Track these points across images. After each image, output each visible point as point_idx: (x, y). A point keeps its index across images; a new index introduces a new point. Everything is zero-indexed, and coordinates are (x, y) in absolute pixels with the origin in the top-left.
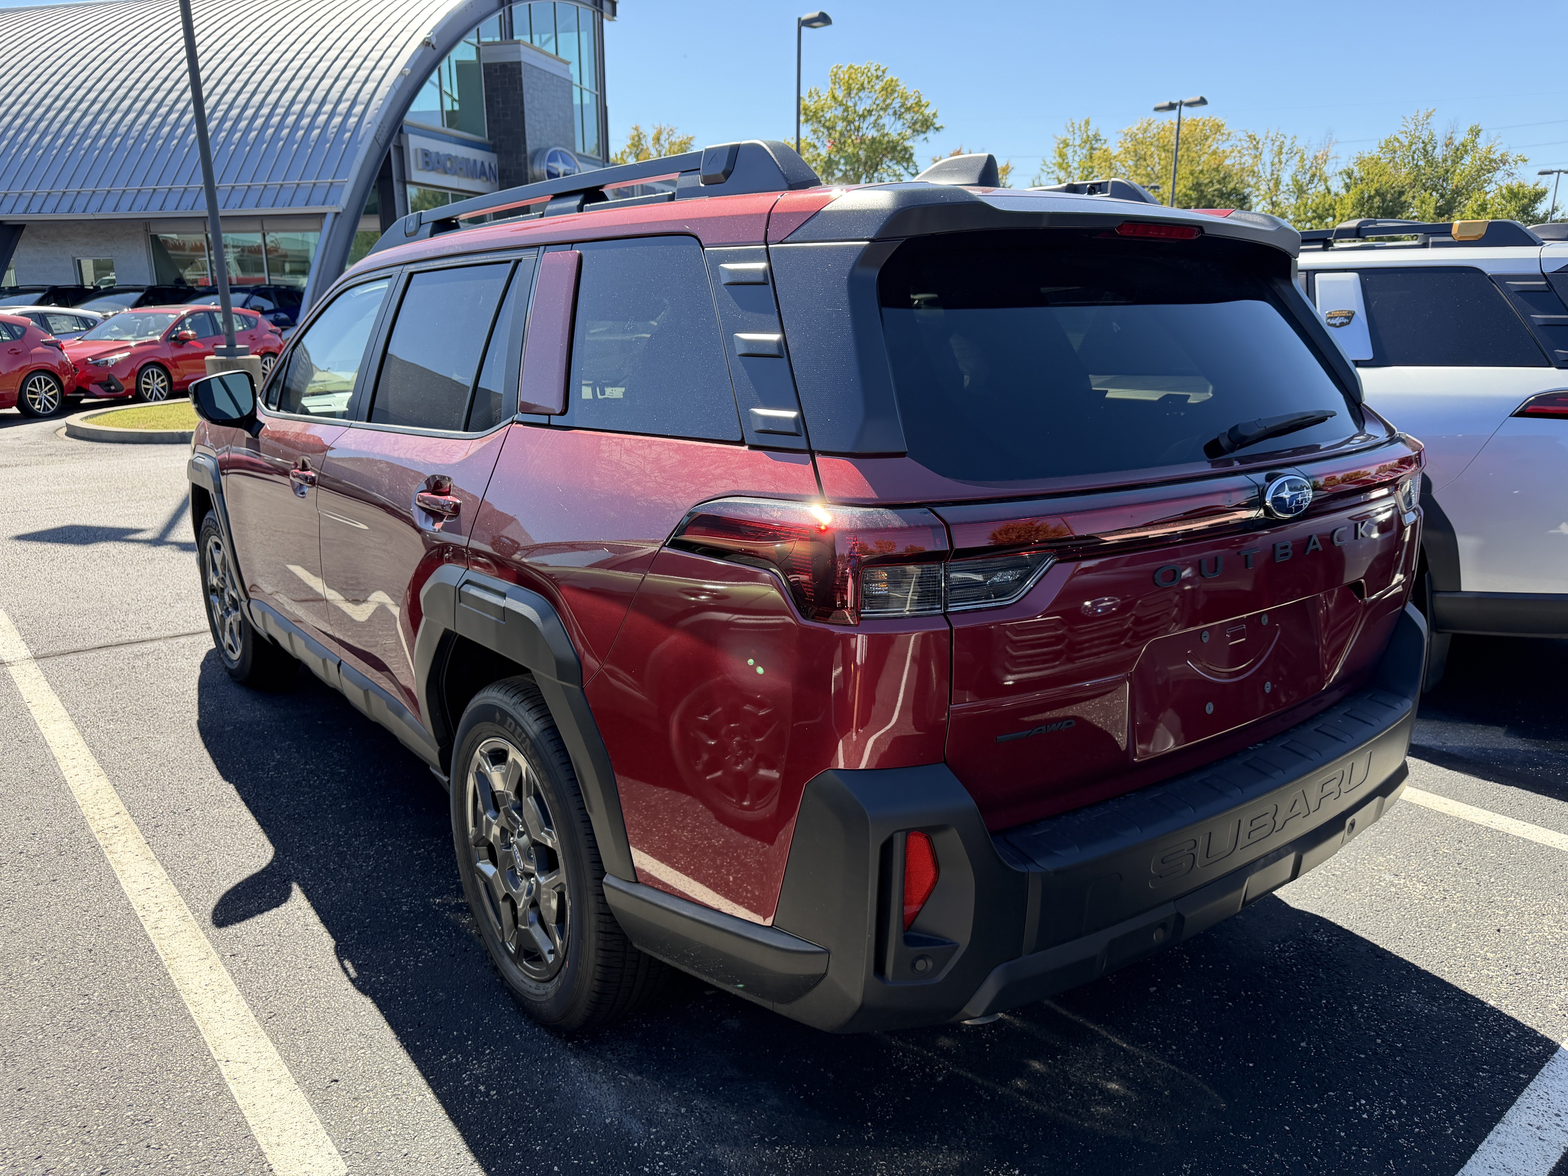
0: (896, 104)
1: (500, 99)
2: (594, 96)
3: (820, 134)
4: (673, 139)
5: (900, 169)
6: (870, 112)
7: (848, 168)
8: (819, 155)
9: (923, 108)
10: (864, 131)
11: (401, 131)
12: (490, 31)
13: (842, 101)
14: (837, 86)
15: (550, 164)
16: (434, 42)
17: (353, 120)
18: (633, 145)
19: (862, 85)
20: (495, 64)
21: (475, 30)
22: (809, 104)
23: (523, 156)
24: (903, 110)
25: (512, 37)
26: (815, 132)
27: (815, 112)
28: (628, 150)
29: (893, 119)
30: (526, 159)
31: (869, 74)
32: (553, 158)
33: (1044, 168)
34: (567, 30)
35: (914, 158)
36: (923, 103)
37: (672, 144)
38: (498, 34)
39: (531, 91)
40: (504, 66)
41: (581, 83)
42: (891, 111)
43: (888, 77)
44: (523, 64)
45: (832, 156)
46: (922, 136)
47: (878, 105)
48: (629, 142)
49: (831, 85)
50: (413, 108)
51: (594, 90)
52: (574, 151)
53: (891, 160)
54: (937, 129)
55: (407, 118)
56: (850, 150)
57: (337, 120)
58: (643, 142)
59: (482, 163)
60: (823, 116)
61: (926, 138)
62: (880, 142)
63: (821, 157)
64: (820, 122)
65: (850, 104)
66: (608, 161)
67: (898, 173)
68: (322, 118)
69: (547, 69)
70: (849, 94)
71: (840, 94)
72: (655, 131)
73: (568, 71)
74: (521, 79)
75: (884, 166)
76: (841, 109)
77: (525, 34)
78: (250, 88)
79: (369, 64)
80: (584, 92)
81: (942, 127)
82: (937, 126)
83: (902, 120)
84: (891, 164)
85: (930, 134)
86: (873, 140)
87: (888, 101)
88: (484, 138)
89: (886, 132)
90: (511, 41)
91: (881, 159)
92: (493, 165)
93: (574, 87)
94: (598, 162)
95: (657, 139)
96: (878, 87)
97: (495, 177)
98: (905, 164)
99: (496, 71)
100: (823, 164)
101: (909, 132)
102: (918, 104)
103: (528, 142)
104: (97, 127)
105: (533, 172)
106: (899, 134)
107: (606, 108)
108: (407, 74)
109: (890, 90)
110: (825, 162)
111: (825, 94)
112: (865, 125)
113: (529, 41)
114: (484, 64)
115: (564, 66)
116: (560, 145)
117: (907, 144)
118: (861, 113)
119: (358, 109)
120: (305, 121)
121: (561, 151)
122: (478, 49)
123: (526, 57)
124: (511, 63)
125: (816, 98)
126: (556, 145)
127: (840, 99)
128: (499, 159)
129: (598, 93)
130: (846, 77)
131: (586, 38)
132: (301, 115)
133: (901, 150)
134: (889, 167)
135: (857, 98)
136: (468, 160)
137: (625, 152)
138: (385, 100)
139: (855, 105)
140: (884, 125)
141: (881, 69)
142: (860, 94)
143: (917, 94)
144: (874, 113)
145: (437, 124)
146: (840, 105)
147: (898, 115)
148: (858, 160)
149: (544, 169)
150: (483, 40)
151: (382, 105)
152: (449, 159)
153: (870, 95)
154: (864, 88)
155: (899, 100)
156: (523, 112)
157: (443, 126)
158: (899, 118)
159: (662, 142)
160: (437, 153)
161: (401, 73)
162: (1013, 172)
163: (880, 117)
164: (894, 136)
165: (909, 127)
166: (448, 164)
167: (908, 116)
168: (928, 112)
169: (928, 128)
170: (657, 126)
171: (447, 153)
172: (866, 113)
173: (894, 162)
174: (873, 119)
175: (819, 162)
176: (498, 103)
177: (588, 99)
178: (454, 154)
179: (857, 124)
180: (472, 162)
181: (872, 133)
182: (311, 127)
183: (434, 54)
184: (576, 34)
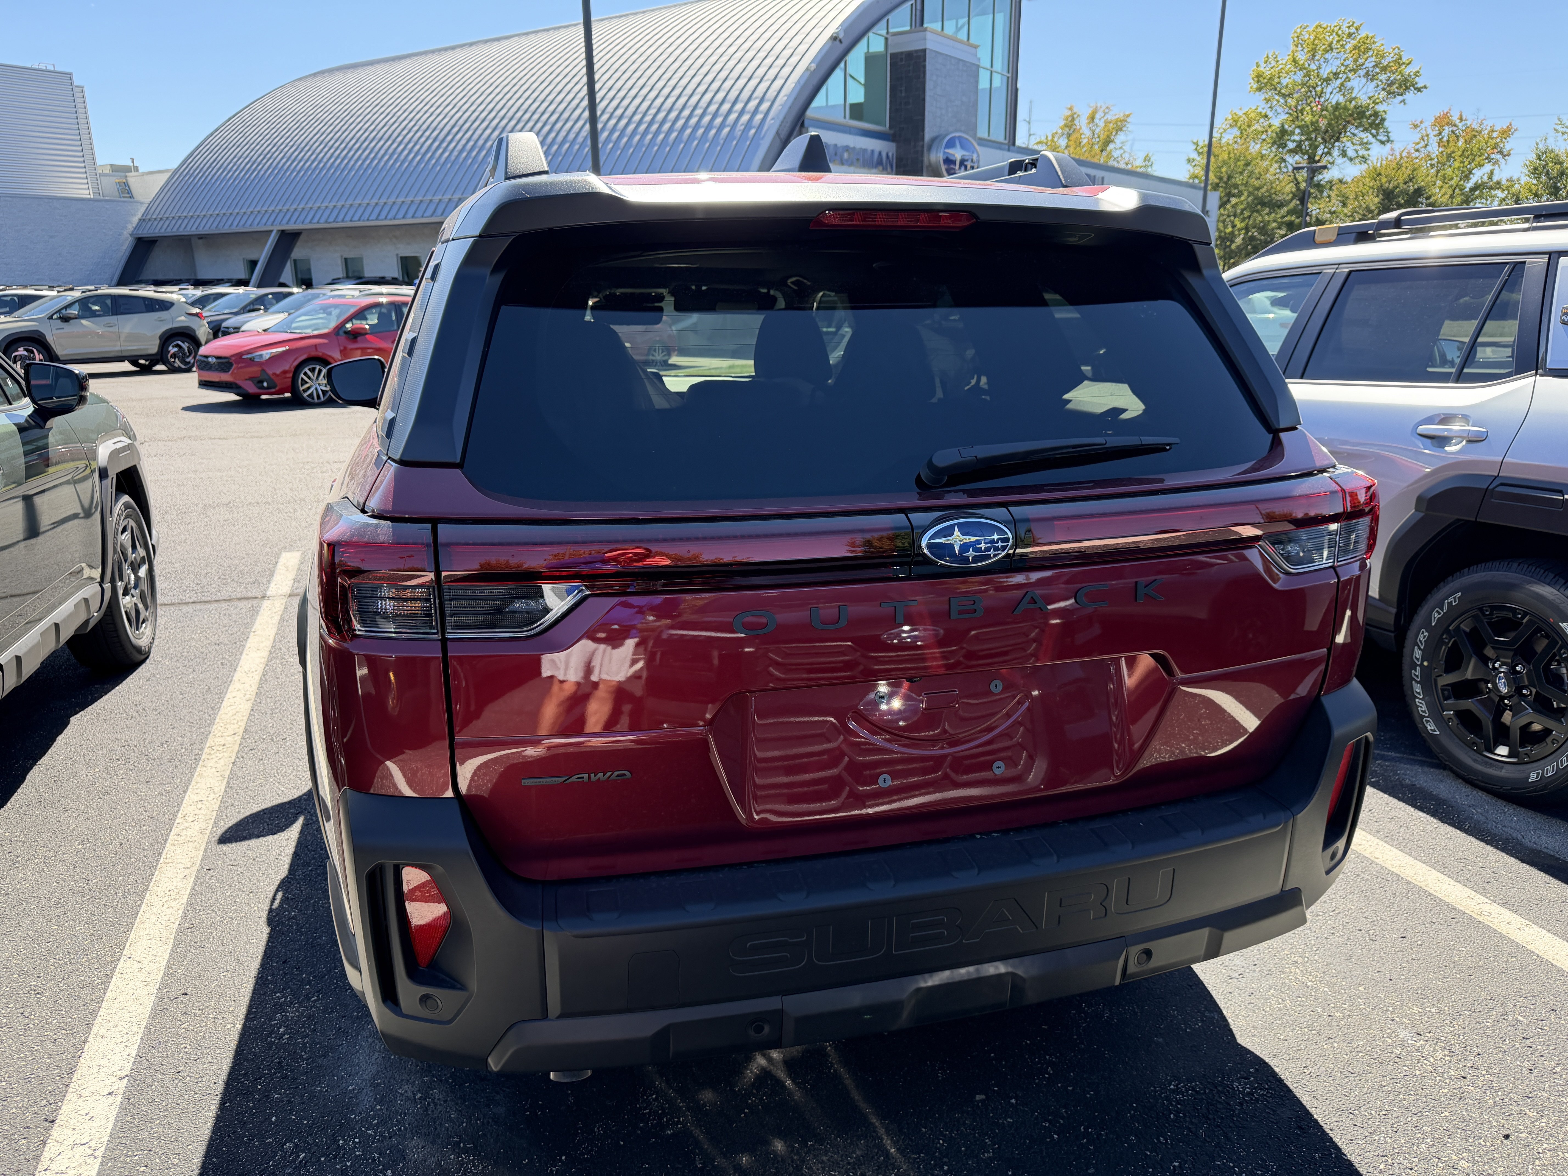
0: (1369, 64)
1: (903, 88)
2: (1005, 79)
3: (1275, 103)
4: (1109, 117)
5: (1366, 137)
6: (1336, 75)
7: (1303, 138)
8: (1270, 126)
9: (1403, 67)
10: (1328, 96)
11: (802, 125)
12: (901, 20)
13: (1303, 64)
14: (1300, 48)
15: (947, 151)
16: (841, 36)
17: (759, 117)
18: (1066, 126)
19: (1330, 45)
20: (902, 53)
21: (884, 21)
22: (1264, 70)
23: (921, 143)
24: (1377, 70)
25: (922, 24)
26: (1267, 101)
27: (1270, 79)
28: (1060, 131)
29: (1364, 80)
30: (923, 146)
31: (1340, 32)
32: (951, 144)
33: (1559, 128)
34: (983, 13)
35: (1386, 124)
36: (1404, 60)
37: (1107, 122)
38: (909, 24)
39: (934, 78)
40: (909, 55)
41: (992, 66)
42: (1362, 72)
43: (1363, 34)
44: (927, 52)
45: (1286, 127)
46: (1400, 98)
47: (1347, 66)
48: (1062, 123)
49: (1293, 48)
50: (815, 104)
51: (1005, 73)
52: (974, 136)
53: (1357, 127)
54: (1419, 90)
55: (810, 113)
56: (1308, 118)
57: (745, 118)
58: (1076, 122)
59: (880, 153)
60: (1278, 83)
61: (1403, 101)
62: (1346, 108)
63: (1273, 128)
64: (1276, 89)
65: (1313, 67)
66: (1014, 144)
67: (1365, 141)
68: (733, 116)
69: (953, 55)
70: (1314, 55)
71: (1302, 57)
72: (1090, 111)
73: (976, 55)
74: (924, 67)
75: (1348, 134)
76: (1300, 74)
77: (936, 21)
78: (677, 92)
79: (780, 62)
80: (994, 75)
81: (1425, 87)
82: (1419, 85)
83: (1375, 81)
84: (1356, 132)
85: (1410, 96)
86: (1337, 107)
87: (1361, 61)
88: (885, 128)
89: (1354, 95)
90: (921, 28)
91: (1345, 127)
92: (890, 155)
93: (981, 71)
94: (1003, 146)
95: (1092, 118)
96: (1349, 46)
97: (892, 167)
98: (1374, 131)
99: (901, 60)
100: (1274, 135)
101: (1383, 94)
102: (1398, 62)
103: (927, 129)
104: (553, 135)
105: (929, 160)
106: (1370, 98)
107: (1017, 90)
108: (812, 69)
109: (1363, 48)
110: (1277, 133)
111: (1285, 59)
112: (1329, 89)
113: (940, 29)
114: (892, 55)
115: (973, 50)
116: (960, 131)
117: (1380, 108)
118: (1325, 76)
119: (765, 106)
120: (719, 120)
121: (959, 137)
122: (886, 39)
123: (932, 43)
124: (917, 51)
125: (1273, 63)
126: (956, 131)
127: (1301, 62)
128: (898, 148)
129: (1010, 75)
130: (1312, 37)
131: (1002, 19)
132: (715, 115)
133: (1371, 116)
134: (1354, 135)
135: (1322, 60)
136: (865, 151)
137: (1056, 133)
138: (789, 96)
139: (1319, 68)
140: (1352, 89)
141: (1355, 25)
142: (1327, 56)
143: (1396, 51)
144: (1341, 76)
145: (839, 117)
146: (1301, 70)
147: (1370, 76)
148: (1317, 130)
149: (941, 157)
150: (891, 30)
151: (786, 101)
152: (847, 150)
153: (1338, 56)
154: (1332, 49)
155: (1374, 59)
156: (924, 100)
157: (845, 117)
158: (1372, 80)
159: (1096, 121)
160: (836, 145)
161: (807, 69)
162: (1516, 134)
163: (1348, 79)
164: (1363, 100)
165: (1384, 89)
166: (846, 155)
167: (1383, 77)
168: (1408, 70)
169: (1407, 88)
170: (1093, 105)
171: (845, 144)
172: (1331, 76)
173: (1361, 129)
174: (1339, 82)
175: (1269, 133)
176: (901, 91)
177: (998, 81)
178: (852, 146)
179: (1319, 89)
180: (869, 152)
181: (1337, 98)
182: (722, 125)
183: (841, 48)
184: (991, 16)
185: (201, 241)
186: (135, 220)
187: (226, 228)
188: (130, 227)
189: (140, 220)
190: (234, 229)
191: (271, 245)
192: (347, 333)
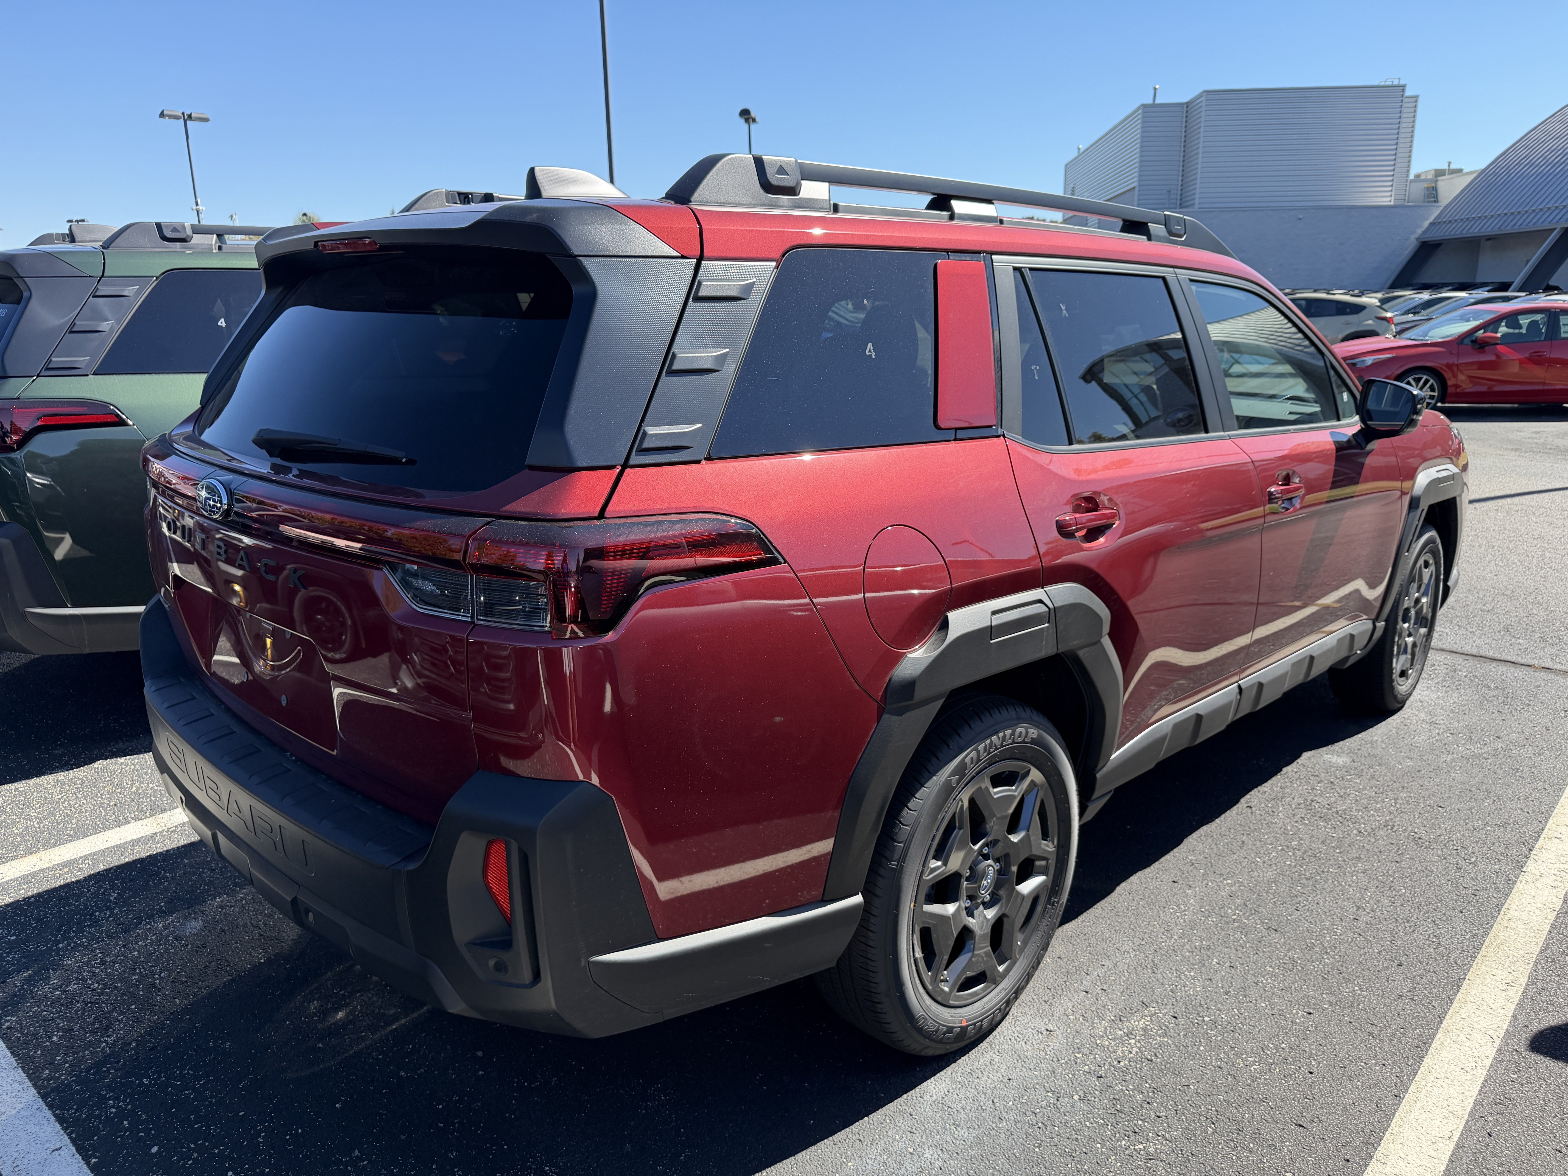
185: (1489, 242)
186: (1426, 224)
187: (1509, 228)
188: (1419, 231)
189: (1431, 223)
190: (1516, 229)
191: (1547, 246)
192: (1474, 342)
